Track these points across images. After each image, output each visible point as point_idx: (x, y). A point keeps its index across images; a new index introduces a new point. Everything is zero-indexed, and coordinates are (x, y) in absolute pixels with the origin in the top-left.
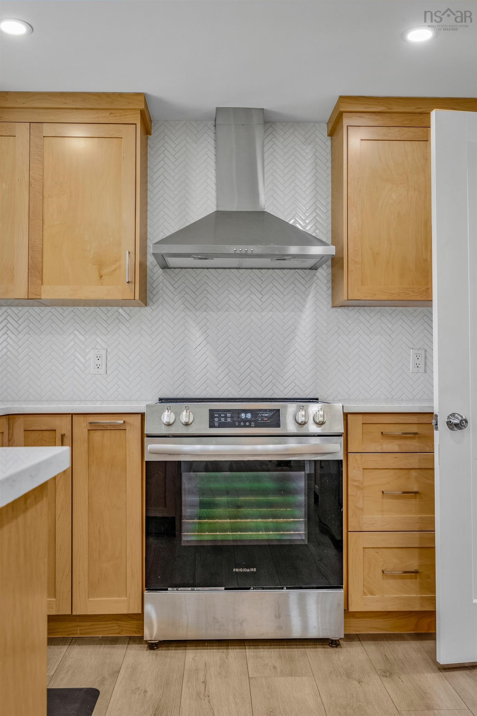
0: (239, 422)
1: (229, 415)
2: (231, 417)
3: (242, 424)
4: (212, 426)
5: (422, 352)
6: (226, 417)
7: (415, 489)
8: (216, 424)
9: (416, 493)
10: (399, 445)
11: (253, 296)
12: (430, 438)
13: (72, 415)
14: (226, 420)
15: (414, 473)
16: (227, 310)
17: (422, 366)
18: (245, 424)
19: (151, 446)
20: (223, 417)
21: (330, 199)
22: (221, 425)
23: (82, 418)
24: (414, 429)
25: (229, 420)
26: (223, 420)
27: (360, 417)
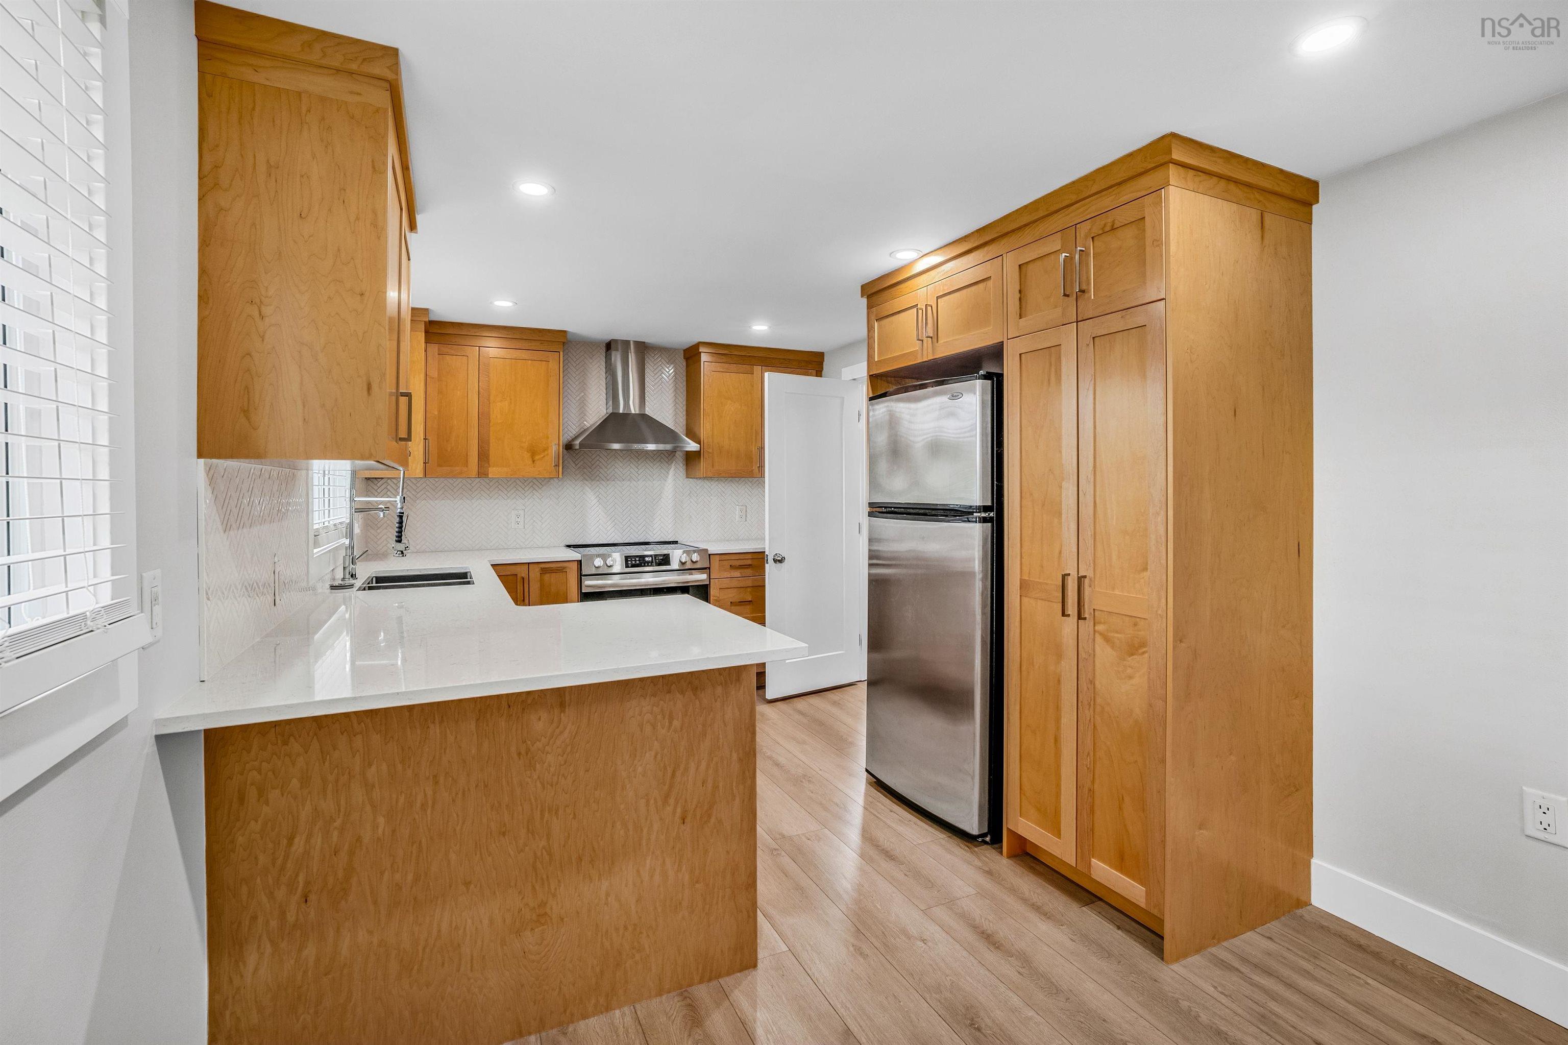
0: (645, 564)
1: (637, 559)
2: (639, 560)
3: (646, 564)
4: (627, 566)
5: (744, 508)
6: (635, 560)
7: (750, 599)
8: (630, 565)
9: (751, 601)
10: (741, 573)
11: (631, 470)
12: (763, 568)
13: (529, 563)
14: (636, 562)
15: (749, 590)
16: (614, 480)
17: (744, 517)
18: (648, 564)
19: (588, 582)
20: (633, 561)
21: (685, 403)
22: (633, 566)
23: (536, 566)
24: (749, 562)
25: (638, 562)
26: (634, 562)
27: (718, 556)
